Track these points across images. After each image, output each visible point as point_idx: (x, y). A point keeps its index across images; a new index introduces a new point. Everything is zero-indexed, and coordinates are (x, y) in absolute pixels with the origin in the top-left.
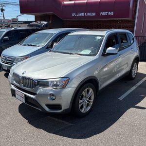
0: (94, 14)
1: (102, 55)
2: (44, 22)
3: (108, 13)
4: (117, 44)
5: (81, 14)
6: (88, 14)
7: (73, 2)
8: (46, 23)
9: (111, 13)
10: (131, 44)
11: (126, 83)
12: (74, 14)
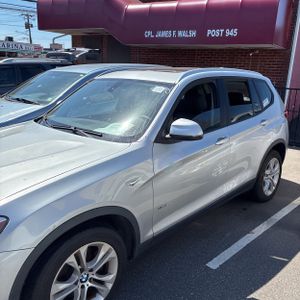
0: (193, 34)
1: (156, 141)
2: (82, 49)
3: (224, 33)
4: (215, 107)
5: (164, 34)
6: (180, 33)
7: (146, 6)
8: (86, 50)
9: (232, 33)
10: (264, 109)
11: (245, 209)
12: (149, 34)
